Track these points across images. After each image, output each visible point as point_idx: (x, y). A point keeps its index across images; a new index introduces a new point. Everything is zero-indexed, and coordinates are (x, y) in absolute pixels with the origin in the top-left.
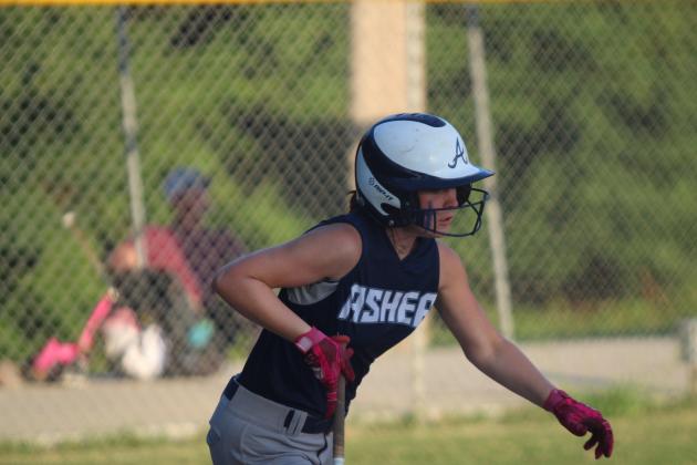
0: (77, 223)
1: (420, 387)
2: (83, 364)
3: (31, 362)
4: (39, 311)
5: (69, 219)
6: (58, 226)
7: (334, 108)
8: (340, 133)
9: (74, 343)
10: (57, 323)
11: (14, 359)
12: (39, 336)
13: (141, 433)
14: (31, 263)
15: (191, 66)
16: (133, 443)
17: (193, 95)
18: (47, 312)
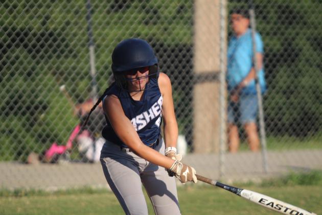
0: (66, 89)
1: (223, 169)
2: (68, 155)
3: (44, 153)
4: (48, 130)
5: (63, 87)
6: (57, 91)
7: (185, 40)
8: (188, 51)
9: (64, 145)
10: (56, 136)
11: (36, 152)
12: (48, 142)
13: (94, 187)
14: (45, 108)
15: (120, 18)
16: (91, 192)
17: (120, 32)
18: (52, 130)
